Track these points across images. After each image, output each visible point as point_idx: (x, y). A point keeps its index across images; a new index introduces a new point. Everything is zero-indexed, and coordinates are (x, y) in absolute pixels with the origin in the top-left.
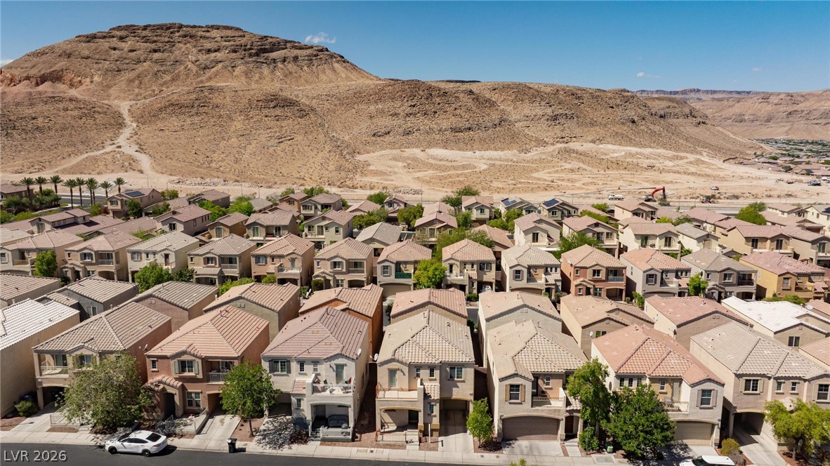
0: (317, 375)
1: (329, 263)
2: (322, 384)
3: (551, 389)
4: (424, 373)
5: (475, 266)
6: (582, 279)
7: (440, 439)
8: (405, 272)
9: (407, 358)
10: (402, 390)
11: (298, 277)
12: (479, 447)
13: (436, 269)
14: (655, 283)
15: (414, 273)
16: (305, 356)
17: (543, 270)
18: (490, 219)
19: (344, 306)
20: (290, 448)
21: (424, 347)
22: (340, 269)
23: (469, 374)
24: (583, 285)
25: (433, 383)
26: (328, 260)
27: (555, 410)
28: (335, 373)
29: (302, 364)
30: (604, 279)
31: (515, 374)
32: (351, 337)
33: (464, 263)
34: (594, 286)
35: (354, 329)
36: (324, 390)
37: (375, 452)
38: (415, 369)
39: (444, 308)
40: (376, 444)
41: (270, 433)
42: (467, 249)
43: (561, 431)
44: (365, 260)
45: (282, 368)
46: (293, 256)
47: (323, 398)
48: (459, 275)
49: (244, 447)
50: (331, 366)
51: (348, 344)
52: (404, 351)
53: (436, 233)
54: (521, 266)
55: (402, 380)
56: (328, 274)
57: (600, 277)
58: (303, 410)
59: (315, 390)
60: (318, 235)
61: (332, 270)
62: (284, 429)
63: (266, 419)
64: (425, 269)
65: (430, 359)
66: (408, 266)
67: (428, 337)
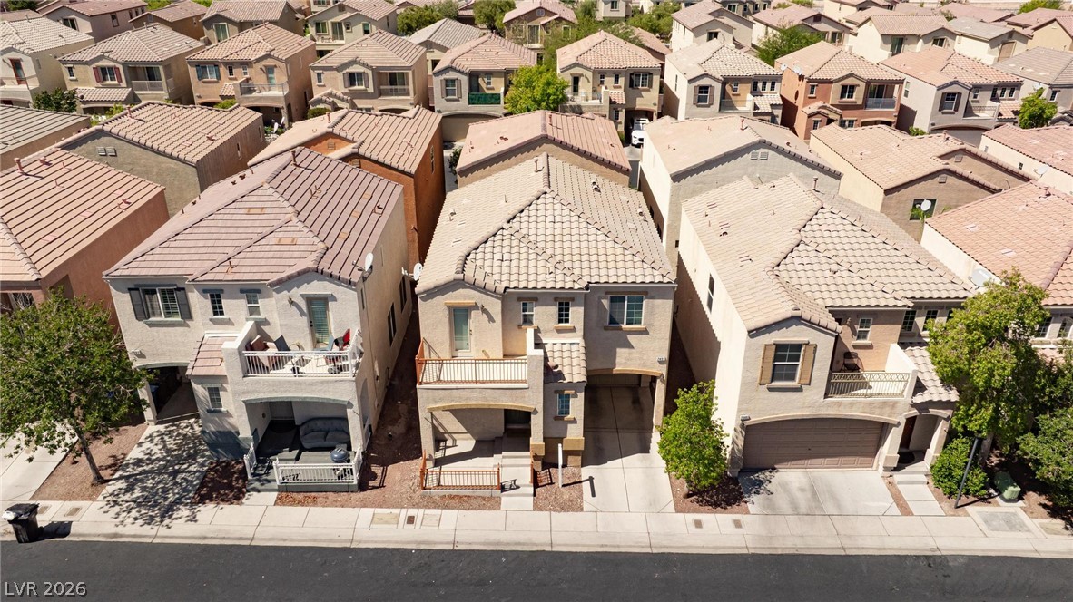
0: (259, 325)
1: (340, 76)
2: (272, 351)
3: (870, 347)
4: (544, 315)
5: (622, 81)
6: (820, 103)
7: (587, 472)
8: (488, 92)
9: (496, 277)
10: (488, 360)
11: (282, 104)
12: (688, 496)
13: (548, 84)
14: (956, 109)
15: (505, 93)
16: (221, 275)
17: (749, 87)
18: (627, 16)
19: (347, 149)
20: (193, 519)
21: (541, 245)
22: (363, 87)
23: (659, 315)
24: (824, 115)
25: (568, 338)
26: (338, 69)
27: (885, 403)
28: (304, 321)
29: (216, 298)
30: (860, 102)
31: (793, 318)
32: (353, 220)
33: (601, 74)
34: (841, 117)
35: (364, 201)
36: (277, 363)
37: (418, 521)
38: (519, 304)
39: (579, 152)
40: (423, 497)
41: (151, 471)
42: (605, 47)
43: (890, 448)
44: (409, 68)
45: (167, 307)
46: (269, 62)
47: (276, 385)
48: (590, 96)
49: (66, 520)
50: (291, 302)
51: (340, 242)
52: (488, 256)
53: (541, 32)
54: (710, 77)
55: (485, 333)
56: (339, 98)
57: (854, 99)
58: (228, 414)
59: (252, 366)
60: (334, 39)
61: (346, 91)
62: (190, 456)
63: (151, 428)
64: (529, 84)
65: (560, 277)
66: (493, 80)
67: (550, 219)
